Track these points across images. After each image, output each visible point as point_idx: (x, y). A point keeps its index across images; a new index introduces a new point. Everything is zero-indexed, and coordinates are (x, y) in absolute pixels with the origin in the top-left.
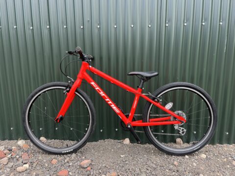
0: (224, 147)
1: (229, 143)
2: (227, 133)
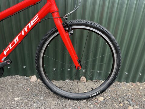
0: (122, 85)
1: (127, 81)
2: (127, 73)
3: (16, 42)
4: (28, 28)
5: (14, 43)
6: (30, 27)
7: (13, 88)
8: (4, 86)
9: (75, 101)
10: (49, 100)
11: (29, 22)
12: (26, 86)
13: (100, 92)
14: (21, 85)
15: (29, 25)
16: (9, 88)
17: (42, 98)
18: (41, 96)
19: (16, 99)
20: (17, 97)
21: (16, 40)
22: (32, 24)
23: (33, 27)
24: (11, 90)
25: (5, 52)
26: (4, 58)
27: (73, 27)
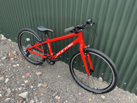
3: (62, 52)
4: (68, 47)
5: (61, 52)
6: (69, 47)
7: (59, 69)
8: (56, 67)
9: (86, 91)
10: (73, 83)
11: (69, 44)
12: (65, 71)
13: (101, 92)
14: (63, 69)
15: (69, 46)
16: (58, 69)
17: (70, 81)
18: (70, 80)
19: (59, 76)
20: (59, 75)
21: (62, 51)
22: (70, 46)
23: (70, 47)
24: (58, 70)
25: (57, 55)
26: (57, 57)
27: (90, 53)
